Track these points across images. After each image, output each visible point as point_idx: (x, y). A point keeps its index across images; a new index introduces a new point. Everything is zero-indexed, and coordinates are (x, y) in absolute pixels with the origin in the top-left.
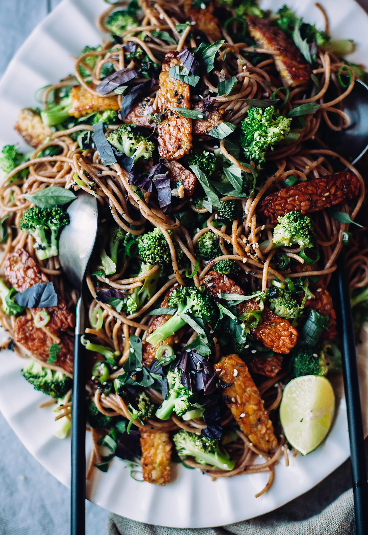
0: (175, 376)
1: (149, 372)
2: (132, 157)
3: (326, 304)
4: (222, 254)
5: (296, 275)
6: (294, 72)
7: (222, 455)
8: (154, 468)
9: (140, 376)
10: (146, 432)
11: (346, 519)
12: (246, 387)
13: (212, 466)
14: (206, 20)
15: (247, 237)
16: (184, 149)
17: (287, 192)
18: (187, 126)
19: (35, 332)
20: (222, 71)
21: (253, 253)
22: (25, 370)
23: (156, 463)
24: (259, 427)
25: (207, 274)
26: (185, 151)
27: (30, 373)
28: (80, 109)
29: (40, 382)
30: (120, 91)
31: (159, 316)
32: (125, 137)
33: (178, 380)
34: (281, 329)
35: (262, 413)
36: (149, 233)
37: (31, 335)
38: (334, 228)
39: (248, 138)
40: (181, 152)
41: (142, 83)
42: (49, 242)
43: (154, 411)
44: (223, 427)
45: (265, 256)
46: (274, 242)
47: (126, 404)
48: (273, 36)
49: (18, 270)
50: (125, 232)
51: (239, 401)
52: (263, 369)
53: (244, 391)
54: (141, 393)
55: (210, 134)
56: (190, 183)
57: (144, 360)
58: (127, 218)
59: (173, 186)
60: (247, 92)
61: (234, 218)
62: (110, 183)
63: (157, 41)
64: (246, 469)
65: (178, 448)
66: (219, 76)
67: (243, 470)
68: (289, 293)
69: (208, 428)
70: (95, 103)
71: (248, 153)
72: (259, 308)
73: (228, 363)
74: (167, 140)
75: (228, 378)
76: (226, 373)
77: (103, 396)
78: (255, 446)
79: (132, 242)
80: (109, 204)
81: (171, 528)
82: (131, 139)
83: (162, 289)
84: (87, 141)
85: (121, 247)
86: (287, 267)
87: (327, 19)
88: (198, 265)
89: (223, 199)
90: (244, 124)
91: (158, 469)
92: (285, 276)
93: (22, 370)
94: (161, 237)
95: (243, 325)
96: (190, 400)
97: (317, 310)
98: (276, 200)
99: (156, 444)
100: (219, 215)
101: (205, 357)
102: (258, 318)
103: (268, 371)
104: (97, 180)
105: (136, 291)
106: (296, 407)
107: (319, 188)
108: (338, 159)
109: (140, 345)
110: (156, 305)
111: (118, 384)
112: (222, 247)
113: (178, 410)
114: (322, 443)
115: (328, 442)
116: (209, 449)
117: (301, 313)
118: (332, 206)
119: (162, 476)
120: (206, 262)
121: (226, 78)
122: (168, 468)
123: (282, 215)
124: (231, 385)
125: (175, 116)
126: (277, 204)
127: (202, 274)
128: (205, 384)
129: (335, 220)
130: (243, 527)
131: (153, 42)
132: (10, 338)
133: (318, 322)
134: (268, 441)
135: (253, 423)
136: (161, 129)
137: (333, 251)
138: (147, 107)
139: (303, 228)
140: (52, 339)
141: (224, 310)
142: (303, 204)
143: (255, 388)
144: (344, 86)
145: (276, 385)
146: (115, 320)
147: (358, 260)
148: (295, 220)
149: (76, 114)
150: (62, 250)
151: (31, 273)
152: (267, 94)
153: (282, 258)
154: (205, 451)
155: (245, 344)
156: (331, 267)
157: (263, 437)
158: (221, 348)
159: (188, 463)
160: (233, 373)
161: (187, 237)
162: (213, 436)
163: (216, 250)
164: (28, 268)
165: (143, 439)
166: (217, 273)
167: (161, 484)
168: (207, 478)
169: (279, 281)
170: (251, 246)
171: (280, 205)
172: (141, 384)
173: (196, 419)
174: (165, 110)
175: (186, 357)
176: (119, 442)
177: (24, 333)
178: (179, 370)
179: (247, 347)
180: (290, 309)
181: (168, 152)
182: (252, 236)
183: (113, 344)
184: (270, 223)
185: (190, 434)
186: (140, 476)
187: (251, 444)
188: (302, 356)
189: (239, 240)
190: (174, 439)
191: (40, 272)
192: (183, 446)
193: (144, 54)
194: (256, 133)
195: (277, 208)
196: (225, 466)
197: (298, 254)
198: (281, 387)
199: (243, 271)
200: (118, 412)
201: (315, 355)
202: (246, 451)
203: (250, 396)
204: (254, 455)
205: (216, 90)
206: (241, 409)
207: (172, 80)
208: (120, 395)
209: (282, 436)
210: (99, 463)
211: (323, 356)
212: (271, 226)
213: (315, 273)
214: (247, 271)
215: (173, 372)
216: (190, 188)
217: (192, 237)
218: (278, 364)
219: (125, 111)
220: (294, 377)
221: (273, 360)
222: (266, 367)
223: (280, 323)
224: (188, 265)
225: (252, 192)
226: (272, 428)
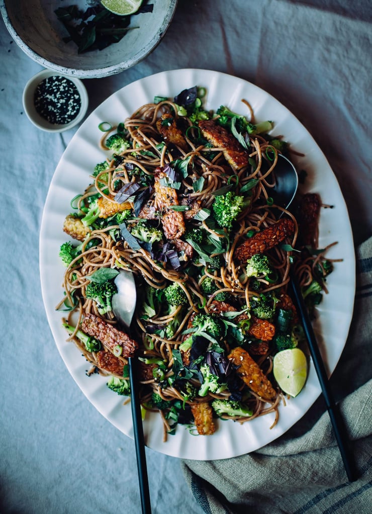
0: (205, 369)
1: (188, 369)
2: (150, 242)
3: (288, 303)
4: (219, 289)
5: (266, 291)
6: (238, 160)
7: (244, 409)
8: (204, 426)
9: (183, 373)
10: (193, 405)
11: (328, 430)
12: (250, 365)
13: (239, 416)
14: (173, 134)
15: (231, 276)
16: (181, 232)
17: (249, 243)
18: (180, 217)
19: (111, 360)
20: (194, 175)
21: (237, 285)
22: (109, 384)
23: (204, 422)
24: (263, 386)
25: (211, 303)
26: (182, 233)
27: (113, 386)
28: (107, 213)
29: (122, 390)
30: (131, 200)
31: (188, 334)
32: (142, 231)
33: (208, 371)
34: (264, 326)
35: (262, 377)
36: (170, 286)
37: (109, 362)
38: (283, 255)
39: (219, 216)
40: (180, 234)
41: (143, 190)
42: (106, 304)
43: (197, 392)
44: (241, 392)
45: (244, 285)
46: (248, 276)
47: (179, 391)
48: (219, 135)
49: (93, 326)
50: (156, 289)
51: (247, 374)
52: (258, 351)
53: (249, 367)
54: (187, 383)
55: (195, 218)
56: (190, 251)
57: (184, 363)
58: (155, 280)
59: (179, 255)
60: (212, 186)
61: (221, 266)
62: (140, 260)
63: (146, 157)
64: (261, 413)
65: (216, 410)
66: (192, 178)
67: (258, 414)
68: (264, 303)
69: (232, 395)
70: (115, 208)
71: (221, 224)
72: (248, 318)
73: (236, 354)
74: (169, 228)
75: (238, 362)
76: (236, 360)
77: (163, 390)
78: (263, 398)
79: (161, 294)
80: (141, 274)
81: (222, 460)
82: (147, 231)
83: (186, 318)
84: (118, 237)
85: (154, 297)
86: (259, 288)
87: (252, 110)
88: (205, 299)
89: (211, 256)
90: (214, 208)
91: (207, 426)
92: (259, 293)
93: (107, 384)
94: (179, 288)
95: (240, 330)
96: (218, 382)
97: (283, 309)
98: (244, 249)
99: (202, 411)
100: (211, 266)
101: (221, 354)
102: (248, 324)
103: (261, 352)
104: (131, 261)
105: (170, 323)
106: (283, 369)
107: (269, 234)
108: (277, 208)
109: (179, 355)
110: (184, 328)
111: (171, 381)
112: (217, 285)
113: (212, 389)
114: (304, 387)
115: (307, 385)
116: (236, 407)
117: (274, 313)
118: (279, 243)
119: (210, 429)
120: (209, 296)
121: (197, 179)
122: (212, 424)
123: (250, 258)
124: (241, 366)
125: (170, 211)
126: (244, 252)
127: (208, 303)
128: (225, 370)
129: (283, 250)
130: (266, 449)
131: (143, 159)
132: (94, 366)
133: (285, 316)
134: (270, 393)
135: (258, 384)
136: (163, 221)
137: (285, 270)
138: (151, 208)
139: (264, 265)
140: (122, 362)
141: (228, 323)
142: (260, 247)
143: (255, 364)
144: (272, 160)
145: (268, 358)
146: (160, 343)
147: (303, 268)
148: (258, 260)
149: (105, 217)
150: (114, 307)
151: (101, 326)
152: (225, 182)
153: (255, 283)
154: (234, 409)
155: (244, 340)
156: (286, 280)
157: (266, 391)
158: (230, 345)
159: (223, 417)
160: (240, 358)
161: (195, 283)
162: (236, 399)
163: (214, 288)
164: (98, 324)
165: (193, 409)
166: (217, 301)
167: (211, 434)
168: (238, 423)
169: (256, 297)
170: (235, 282)
171: (247, 251)
172: (185, 378)
173: (224, 391)
174: (164, 208)
175: (210, 356)
176: (178, 414)
177: (104, 362)
178: (207, 365)
179: (245, 341)
180: (267, 313)
181: (172, 235)
182: (234, 275)
183: (161, 355)
184: (243, 263)
185: (222, 401)
186: (196, 432)
187: (260, 398)
188: (280, 338)
189: (227, 279)
190: (213, 405)
191: (106, 323)
192: (219, 408)
193: (140, 170)
194: (224, 212)
195: (245, 253)
196: (247, 415)
197: (264, 278)
198: (271, 358)
199: (233, 296)
200: (175, 397)
201: (288, 336)
202: (258, 402)
203: (253, 369)
204: (263, 404)
205: (192, 188)
206: (249, 378)
207: (163, 187)
208: (174, 387)
209: (278, 388)
210: (169, 430)
211: (293, 335)
212: (244, 265)
213: (277, 286)
214: (236, 295)
215: (204, 366)
216: (190, 254)
217: (197, 282)
218: (266, 346)
219: (137, 211)
220: (278, 352)
221: (263, 344)
222: (259, 349)
223: (262, 323)
224: (198, 300)
225: (228, 247)
226: (271, 385)
